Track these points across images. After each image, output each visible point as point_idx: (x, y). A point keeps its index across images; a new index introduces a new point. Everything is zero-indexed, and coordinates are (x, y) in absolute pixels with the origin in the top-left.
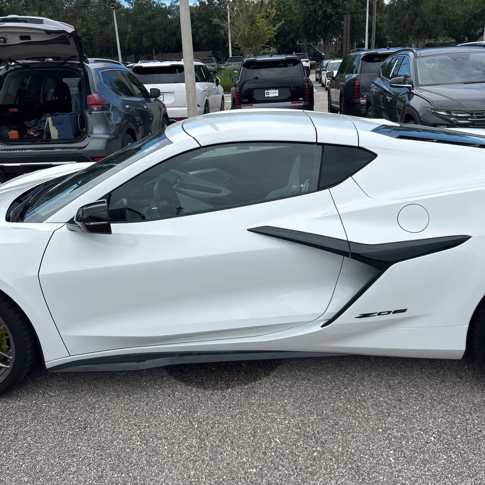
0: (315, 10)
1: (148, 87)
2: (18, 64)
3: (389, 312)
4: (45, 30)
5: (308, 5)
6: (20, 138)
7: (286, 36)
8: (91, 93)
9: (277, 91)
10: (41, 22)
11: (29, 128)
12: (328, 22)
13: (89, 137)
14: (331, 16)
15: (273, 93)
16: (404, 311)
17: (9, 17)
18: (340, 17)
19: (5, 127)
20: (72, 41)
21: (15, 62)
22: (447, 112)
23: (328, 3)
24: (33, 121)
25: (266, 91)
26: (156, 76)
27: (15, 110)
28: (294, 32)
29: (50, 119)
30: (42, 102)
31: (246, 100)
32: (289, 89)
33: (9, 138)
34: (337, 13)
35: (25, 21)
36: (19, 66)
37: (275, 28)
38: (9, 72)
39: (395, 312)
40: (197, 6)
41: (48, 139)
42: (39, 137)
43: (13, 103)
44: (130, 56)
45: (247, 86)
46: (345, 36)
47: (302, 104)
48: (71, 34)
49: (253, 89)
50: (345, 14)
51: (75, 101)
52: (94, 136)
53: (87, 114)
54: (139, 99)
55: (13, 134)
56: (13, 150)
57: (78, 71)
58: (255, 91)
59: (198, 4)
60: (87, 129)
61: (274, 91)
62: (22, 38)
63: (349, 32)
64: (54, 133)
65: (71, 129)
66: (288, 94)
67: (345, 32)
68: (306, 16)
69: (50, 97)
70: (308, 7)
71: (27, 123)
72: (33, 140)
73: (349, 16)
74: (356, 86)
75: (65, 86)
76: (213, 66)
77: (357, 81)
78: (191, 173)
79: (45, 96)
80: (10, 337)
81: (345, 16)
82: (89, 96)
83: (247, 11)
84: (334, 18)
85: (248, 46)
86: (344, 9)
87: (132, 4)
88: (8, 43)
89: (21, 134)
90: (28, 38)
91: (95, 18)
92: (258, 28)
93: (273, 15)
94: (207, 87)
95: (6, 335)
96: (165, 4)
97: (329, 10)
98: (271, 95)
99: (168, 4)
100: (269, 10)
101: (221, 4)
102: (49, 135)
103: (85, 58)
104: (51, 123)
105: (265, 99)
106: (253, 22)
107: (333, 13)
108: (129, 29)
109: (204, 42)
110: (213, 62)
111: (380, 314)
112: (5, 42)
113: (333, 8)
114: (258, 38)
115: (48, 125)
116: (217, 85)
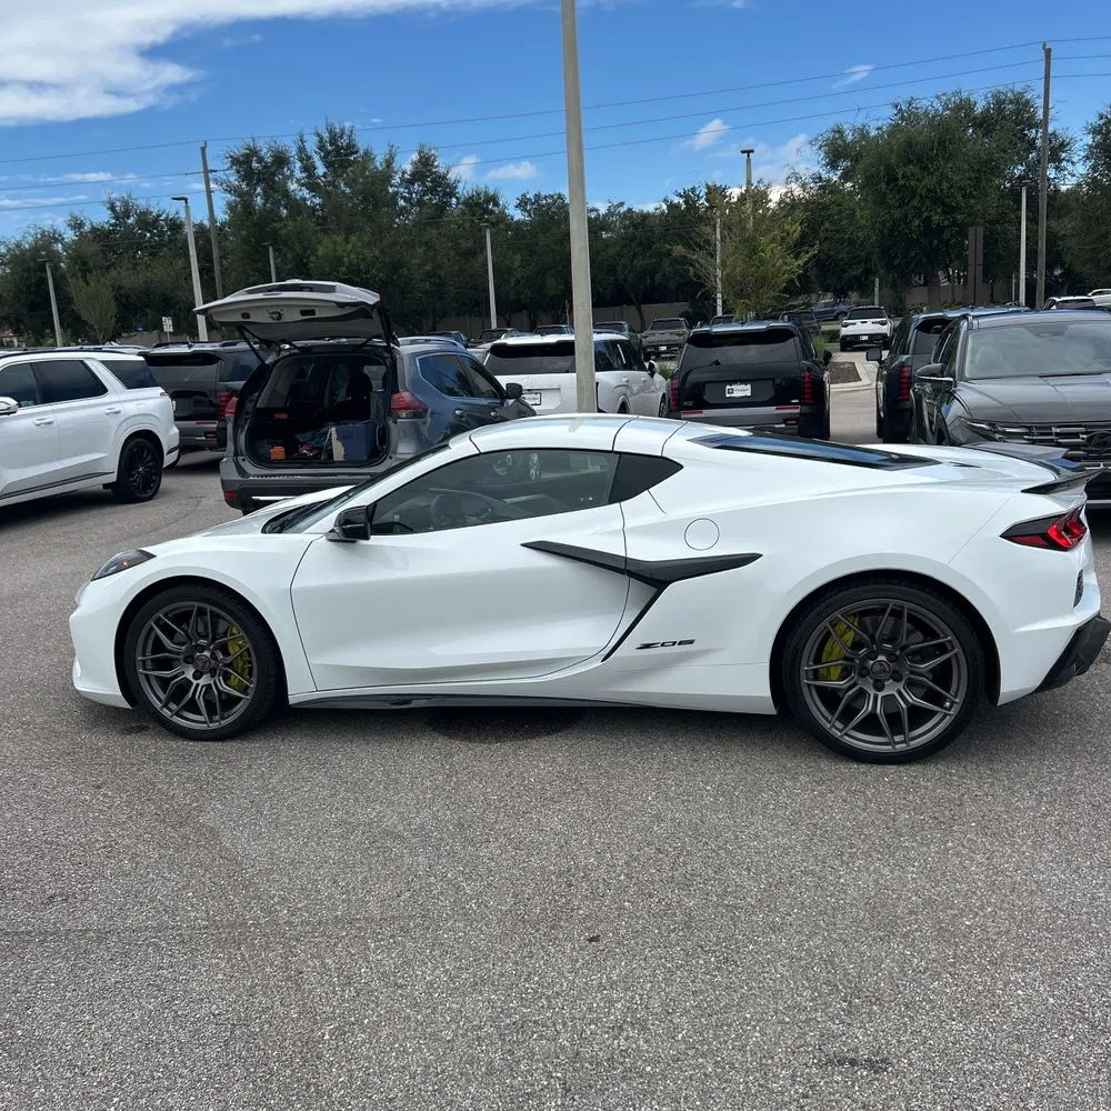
0: (906, 217)
1: (503, 380)
2: (296, 347)
3: (674, 643)
4: (336, 302)
5: (890, 207)
6: (286, 459)
7: (844, 271)
8: (398, 392)
9: (749, 386)
10: (332, 290)
11: (302, 444)
12: (935, 242)
13: (391, 458)
14: (941, 229)
15: (741, 391)
16: (691, 642)
17: (289, 282)
18: (962, 231)
19: (266, 441)
20: (375, 314)
21: (291, 344)
22: (989, 425)
23: (935, 204)
24: (309, 434)
25: (728, 387)
26: (536, 360)
27: (285, 416)
28: (860, 262)
29: (333, 429)
30: (326, 404)
31: (691, 404)
32: (770, 382)
33: (270, 458)
34: (954, 223)
35: (311, 289)
36: (296, 351)
37: (801, 262)
38: (280, 359)
39: (680, 643)
40: (663, 213)
41: (329, 461)
42: (316, 457)
43: (282, 405)
44: (519, 314)
45: (693, 378)
46: (971, 268)
47: (798, 411)
48: (375, 305)
49: (705, 383)
50: (973, 224)
51: (375, 401)
52: (398, 456)
53: (390, 422)
54: (485, 402)
55: (278, 452)
56: (275, 476)
57: (384, 358)
58: (707, 386)
59: (664, 207)
60: (389, 445)
61: (743, 386)
62: (303, 313)
63: (980, 260)
64: (339, 451)
65: (364, 446)
66: (769, 393)
67: (971, 260)
68: (886, 231)
69: (342, 396)
70: (889, 212)
71: (300, 437)
72: (306, 462)
73: (980, 230)
74: (905, 377)
75: (366, 379)
76: (678, 335)
77: (906, 369)
78: (508, 501)
79: (333, 394)
80: (255, 665)
81: (971, 231)
82: (396, 396)
83: (744, 229)
84: (946, 235)
85: (742, 297)
86: (969, 215)
87: (529, 212)
88: (282, 321)
89: (288, 453)
90: (313, 312)
91: (450, 244)
92: (762, 262)
93: (796, 235)
94: (625, 379)
95: (250, 662)
96: (597, 210)
97: (936, 218)
98: (736, 394)
99: (603, 211)
100: (787, 227)
101: (711, 207)
102: (330, 455)
103: (394, 338)
104: (334, 436)
105: (726, 402)
106: (754, 251)
107: (946, 223)
108: (517, 263)
109: (672, 285)
110: (680, 326)
111: (663, 645)
112: (279, 318)
113: (945, 212)
114: (763, 282)
115: (330, 439)
116: (652, 375)
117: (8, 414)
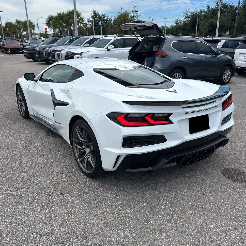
16: (60, 124)
62: (135, 28)
65: (150, 63)
104: (145, 60)
111: (57, 122)
112: (131, 29)
117: (112, 49)
